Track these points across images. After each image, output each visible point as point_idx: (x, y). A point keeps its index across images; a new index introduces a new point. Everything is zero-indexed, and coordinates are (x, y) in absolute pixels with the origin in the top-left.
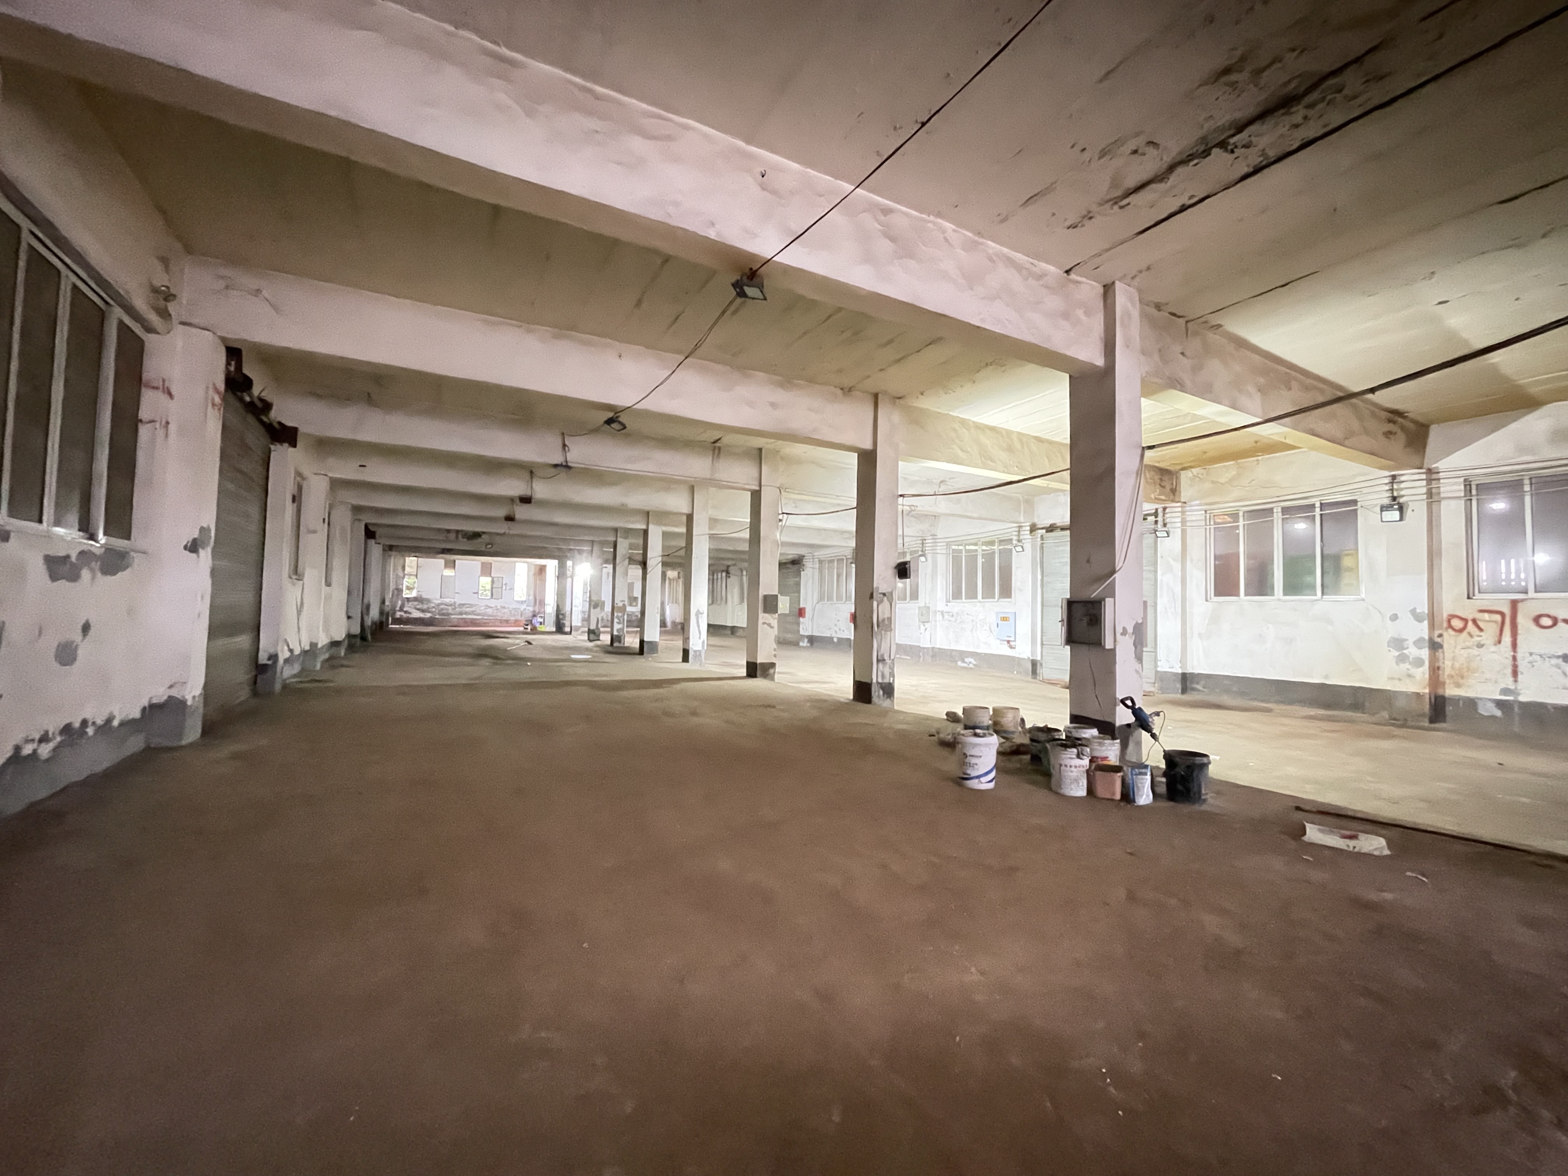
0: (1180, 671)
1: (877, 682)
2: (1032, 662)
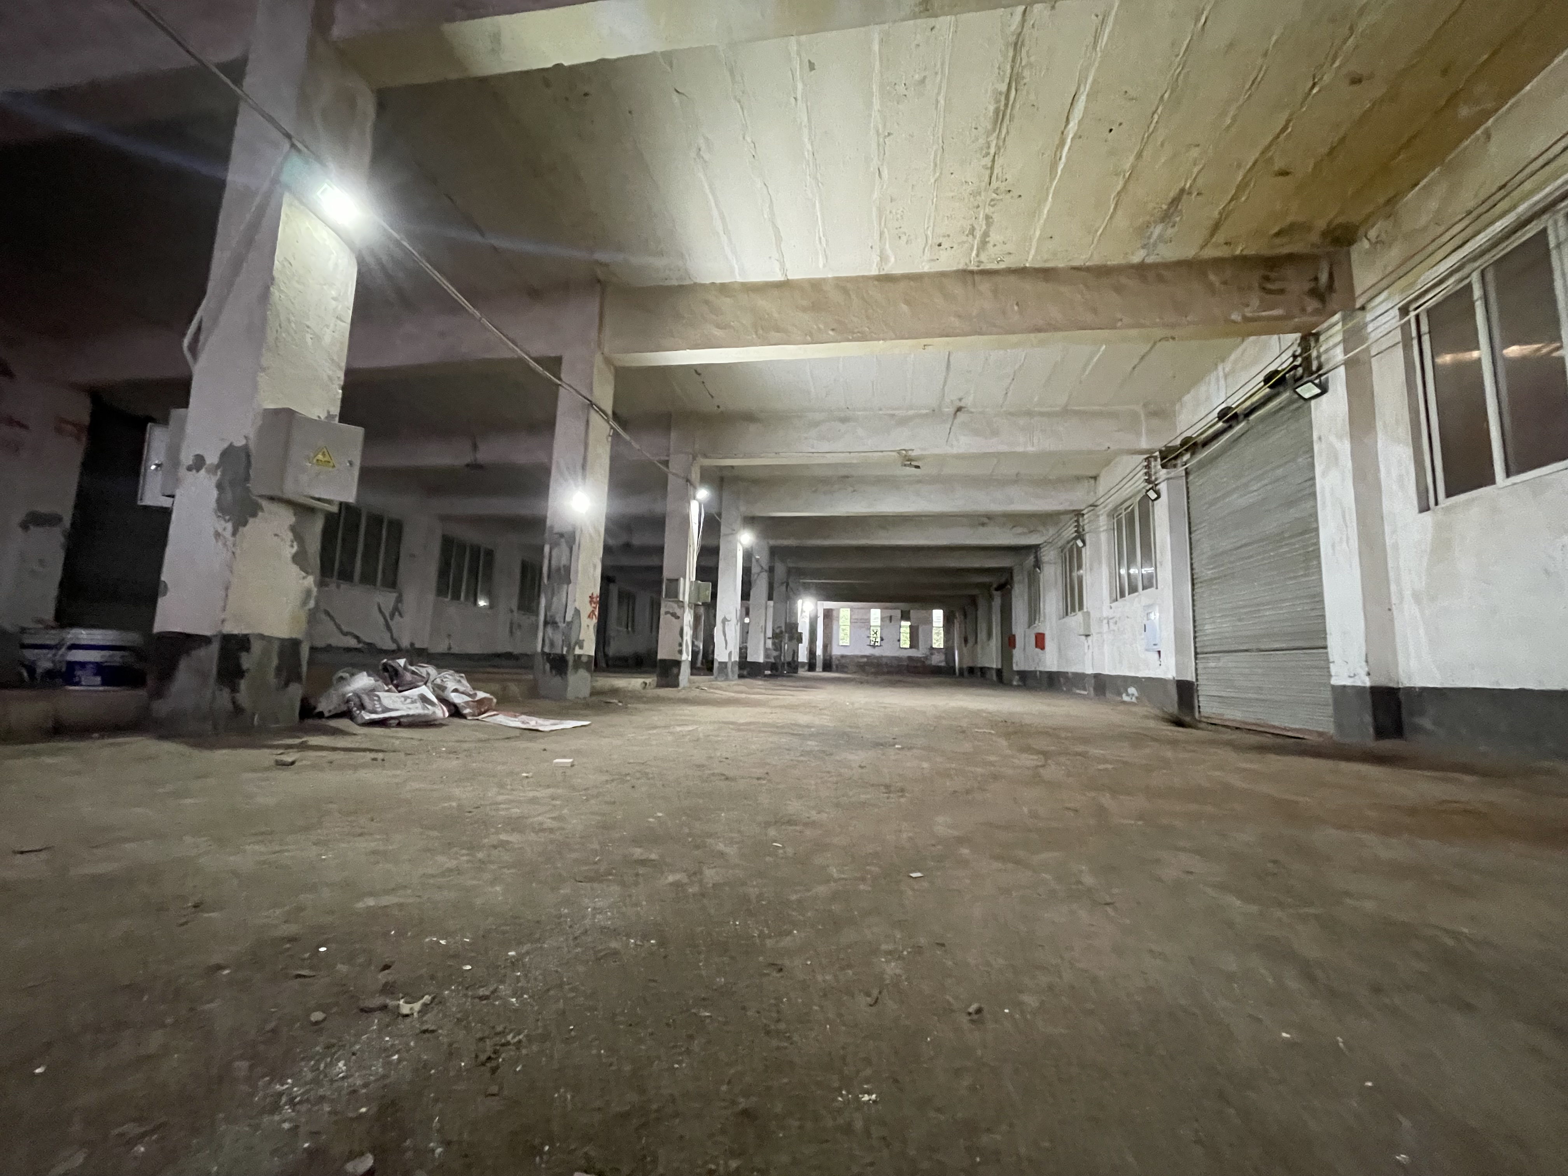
0: (1367, 682)
1: (543, 653)
2: (1177, 686)
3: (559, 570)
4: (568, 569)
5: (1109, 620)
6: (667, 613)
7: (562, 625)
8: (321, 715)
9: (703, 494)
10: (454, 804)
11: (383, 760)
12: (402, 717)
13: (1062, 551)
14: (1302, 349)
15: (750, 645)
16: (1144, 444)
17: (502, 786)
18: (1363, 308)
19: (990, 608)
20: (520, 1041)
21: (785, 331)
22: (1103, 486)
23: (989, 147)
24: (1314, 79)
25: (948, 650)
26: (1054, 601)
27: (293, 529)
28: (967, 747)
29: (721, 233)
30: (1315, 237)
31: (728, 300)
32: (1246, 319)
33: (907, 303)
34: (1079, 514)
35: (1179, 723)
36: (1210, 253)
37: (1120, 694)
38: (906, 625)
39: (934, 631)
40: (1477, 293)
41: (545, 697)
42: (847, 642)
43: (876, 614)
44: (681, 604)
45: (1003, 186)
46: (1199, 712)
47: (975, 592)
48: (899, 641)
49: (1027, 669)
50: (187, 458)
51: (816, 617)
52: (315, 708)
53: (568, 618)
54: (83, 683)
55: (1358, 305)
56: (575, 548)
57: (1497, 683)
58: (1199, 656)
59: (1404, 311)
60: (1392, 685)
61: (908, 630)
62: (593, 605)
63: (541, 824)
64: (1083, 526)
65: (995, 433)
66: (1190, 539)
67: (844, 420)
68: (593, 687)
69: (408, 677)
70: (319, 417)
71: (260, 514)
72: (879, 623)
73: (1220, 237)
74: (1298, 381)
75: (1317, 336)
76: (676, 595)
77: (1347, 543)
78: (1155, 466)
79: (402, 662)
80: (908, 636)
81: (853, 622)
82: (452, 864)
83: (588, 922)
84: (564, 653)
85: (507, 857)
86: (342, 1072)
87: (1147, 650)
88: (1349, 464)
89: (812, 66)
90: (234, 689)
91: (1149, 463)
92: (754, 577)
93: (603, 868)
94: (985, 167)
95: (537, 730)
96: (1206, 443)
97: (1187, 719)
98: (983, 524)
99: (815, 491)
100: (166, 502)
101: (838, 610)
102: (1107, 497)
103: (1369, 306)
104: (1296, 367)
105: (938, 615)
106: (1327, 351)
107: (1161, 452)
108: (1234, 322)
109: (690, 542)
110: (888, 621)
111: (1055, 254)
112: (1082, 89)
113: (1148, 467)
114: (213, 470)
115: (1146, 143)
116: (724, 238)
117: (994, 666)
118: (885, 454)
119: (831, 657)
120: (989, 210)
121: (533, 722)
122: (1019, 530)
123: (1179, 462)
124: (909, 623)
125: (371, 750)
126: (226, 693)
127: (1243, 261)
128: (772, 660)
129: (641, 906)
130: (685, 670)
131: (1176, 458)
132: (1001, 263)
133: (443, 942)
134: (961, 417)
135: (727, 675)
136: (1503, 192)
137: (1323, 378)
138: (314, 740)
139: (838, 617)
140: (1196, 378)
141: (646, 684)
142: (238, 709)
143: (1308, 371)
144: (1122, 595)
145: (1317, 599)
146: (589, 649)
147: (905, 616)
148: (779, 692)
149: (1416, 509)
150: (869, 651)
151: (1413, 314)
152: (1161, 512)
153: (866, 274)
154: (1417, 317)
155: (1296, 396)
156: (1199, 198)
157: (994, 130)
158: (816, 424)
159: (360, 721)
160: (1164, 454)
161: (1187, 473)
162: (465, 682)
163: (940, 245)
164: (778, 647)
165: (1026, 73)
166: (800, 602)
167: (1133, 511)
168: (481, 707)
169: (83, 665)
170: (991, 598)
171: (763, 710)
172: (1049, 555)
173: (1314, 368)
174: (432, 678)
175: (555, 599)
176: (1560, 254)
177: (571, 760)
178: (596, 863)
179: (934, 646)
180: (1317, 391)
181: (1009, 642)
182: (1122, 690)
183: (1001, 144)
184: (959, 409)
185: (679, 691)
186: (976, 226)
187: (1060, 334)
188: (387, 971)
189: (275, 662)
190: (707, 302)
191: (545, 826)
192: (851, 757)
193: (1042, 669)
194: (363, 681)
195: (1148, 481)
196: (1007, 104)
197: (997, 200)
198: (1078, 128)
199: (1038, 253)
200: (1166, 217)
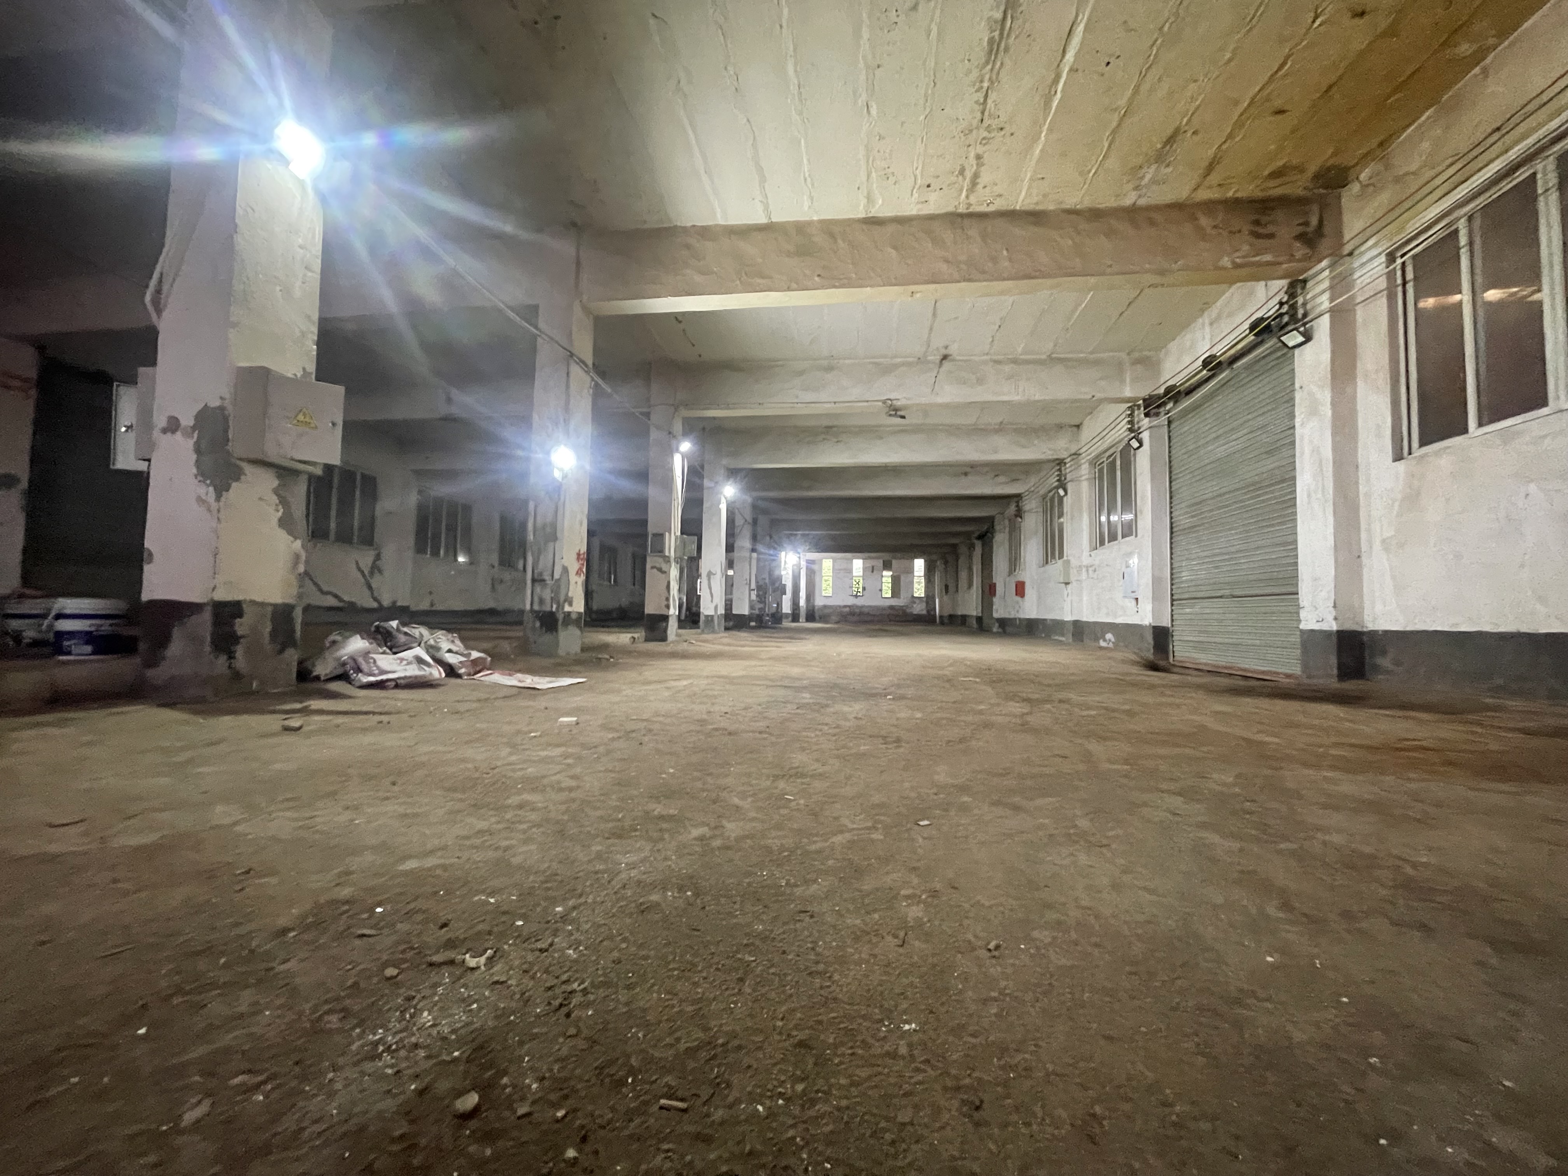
0: (1334, 627)
1: (532, 610)
2: (1154, 633)
3: (544, 527)
4: (554, 526)
5: (1087, 567)
6: (653, 568)
7: (550, 582)
8: (318, 678)
9: (686, 446)
10: (470, 766)
11: (389, 723)
12: (398, 678)
13: (1044, 500)
14: (1289, 296)
15: (735, 596)
16: (1128, 393)
17: (514, 746)
18: (1351, 254)
19: (970, 557)
20: (585, 989)
21: (770, 277)
22: (1086, 434)
23: (982, 81)
24: (1317, 11)
25: (929, 598)
26: (1035, 550)
27: (276, 491)
28: (955, 695)
29: (702, 172)
30: (1306, 178)
31: (710, 245)
32: (1237, 266)
33: (895, 248)
34: (1061, 462)
35: (1153, 667)
36: (1204, 195)
37: (1097, 641)
38: (887, 574)
39: (915, 580)
40: (1463, 240)
41: (538, 654)
42: (829, 592)
43: (858, 565)
44: (667, 560)
45: (995, 123)
46: (1174, 657)
47: (956, 541)
48: (881, 590)
49: (1007, 616)
50: (160, 421)
51: (799, 569)
52: (311, 672)
53: (557, 576)
54: (73, 652)
55: (1346, 252)
56: (561, 505)
57: (1456, 625)
58: (1175, 603)
59: (1391, 258)
60: (1357, 629)
61: (890, 580)
62: (581, 562)
63: (559, 782)
64: (1065, 475)
65: (980, 381)
66: (1171, 487)
67: (830, 369)
68: (583, 643)
69: (402, 639)
70: (295, 375)
71: (242, 477)
72: (861, 574)
73: (1215, 177)
74: (1283, 329)
75: (1305, 281)
76: (662, 551)
77: (1323, 492)
78: (1138, 415)
79: (394, 624)
80: (890, 585)
81: (836, 572)
82: (482, 825)
83: (623, 876)
84: (554, 609)
85: (534, 816)
86: (429, 1021)
87: (1125, 597)
88: (1329, 413)
90: (231, 656)
91: (1133, 411)
92: (737, 531)
93: (627, 823)
94: (977, 102)
95: (534, 689)
96: (1189, 392)
97: (1162, 663)
98: (966, 474)
99: (799, 442)
100: (142, 466)
101: (821, 561)
102: (1091, 444)
103: (1357, 252)
104: (1281, 315)
105: (919, 565)
106: (1314, 297)
107: (1144, 400)
108: (1224, 268)
109: (674, 496)
110: (870, 573)
111: (1045, 196)
112: (1080, 18)
113: (1131, 415)
114: (187, 434)
115: (1144, 76)
116: (705, 178)
117: (974, 614)
118: (869, 403)
119: (814, 606)
120: (979, 149)
121: (529, 680)
122: (1002, 479)
123: (1162, 409)
124: (890, 573)
125: (374, 713)
126: (223, 659)
127: (1234, 205)
128: (757, 612)
129: (671, 860)
130: (673, 624)
131: (1159, 406)
132: (991, 205)
133: (492, 900)
134: (947, 365)
135: (713, 628)
137: (1308, 326)
138: (316, 704)
139: (821, 568)
140: (1184, 325)
141: (634, 638)
142: (237, 676)
143: (1294, 318)
144: (1102, 543)
145: (1291, 545)
146: (578, 606)
147: (887, 566)
148: (764, 644)
149: (1390, 459)
150: (851, 601)
151: (1399, 261)
152: (1143, 461)
153: (852, 216)
154: (1403, 264)
155: (1280, 344)
156: (1194, 137)
157: (987, 62)
158: (801, 373)
159: (358, 684)
160: (1147, 403)
161: (1170, 422)
162: (458, 642)
163: (929, 186)
164: (762, 598)
166: (783, 554)
167: (1114, 460)
168: (477, 666)
169: (71, 634)
170: (972, 547)
171: (753, 663)
172: (1031, 505)
173: (1300, 316)
174: (425, 639)
175: (542, 557)
176: (1546, 198)
177: (575, 719)
178: (619, 820)
179: (916, 595)
180: (1301, 339)
181: (989, 590)
182: (1100, 636)
183: (995, 78)
184: (945, 357)
185: (668, 645)
186: (967, 167)
187: (1049, 282)
188: (445, 929)
189: (269, 628)
190: (688, 247)
191: (563, 785)
192: (846, 709)
193: (1022, 616)
194: (357, 644)
195: (1131, 429)
196: (1001, 34)
197: (989, 139)
198: (1074, 62)
199: (1029, 194)
200: (1160, 158)
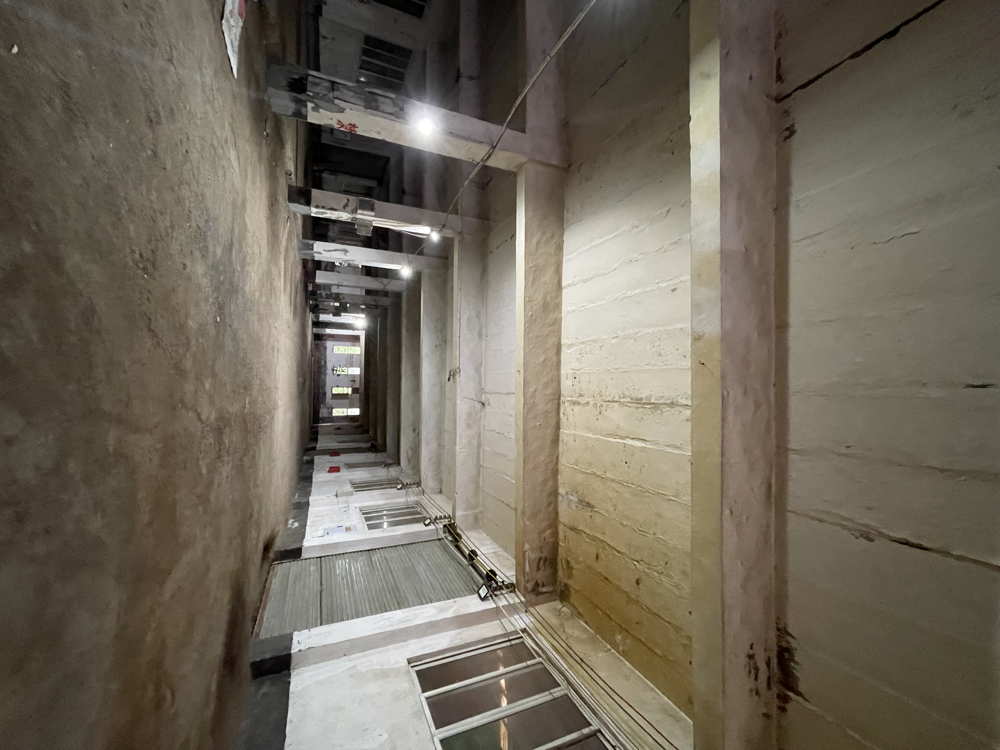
1: (308, 76)
2: (298, 548)
3: (376, 101)
4: (377, 109)
5: (348, 506)
6: (348, 200)
7: (331, 95)
9: (435, 237)
13: (396, 479)
14: (506, 585)
15: (330, 272)
16: (459, 513)
18: (527, 611)
19: (360, 441)
21: (533, 284)
22: (436, 496)
23: (624, 398)
24: (641, 561)
25: (331, 419)
26: (363, 476)
29: (591, 245)
30: (566, 580)
31: (553, 252)
32: (524, 553)
33: (545, 361)
34: (419, 484)
35: (267, 548)
36: (561, 528)
37: (294, 518)
38: (349, 391)
39: (344, 409)
40: (529, 663)
42: (336, 352)
43: (356, 371)
44: (354, 211)
45: (603, 409)
46: (278, 564)
47: (371, 433)
48: (338, 386)
49: (315, 464)
51: (354, 329)
53: (337, 102)
55: (529, 608)
56: (392, 117)
57: (292, 722)
58: (319, 559)
59: (524, 631)
60: (292, 665)
61: (345, 392)
62: (348, 126)
64: (411, 488)
65: (469, 426)
67: (480, 335)
72: (350, 373)
73: (569, 533)
74: (489, 587)
75: (513, 591)
76: (362, 208)
77: (390, 626)
78: (445, 521)
80: (341, 393)
81: (351, 356)
84: (309, 93)
87: (325, 530)
88: (439, 618)
89: (674, 290)
91: (448, 518)
92: (379, 278)
94: (614, 397)
96: (457, 547)
97: (270, 557)
98: (414, 430)
99: (437, 321)
101: (360, 346)
102: (429, 499)
103: (528, 614)
104: (497, 584)
105: (356, 412)
106: (505, 597)
107: (454, 524)
108: (523, 547)
110: (350, 379)
111: (566, 444)
112: (648, 443)
113: (445, 517)
115: (619, 483)
116: (588, 247)
117: (318, 445)
118: (458, 359)
119: (325, 340)
120: (592, 403)
122: (410, 453)
123: (448, 534)
124: (350, 393)
127: (555, 547)
128: (319, 291)
130: (304, 210)
131: (450, 532)
132: (563, 415)
134: (479, 406)
135: (303, 249)
136: (579, 661)
137: (490, 598)
139: (354, 346)
140: (496, 539)
141: (291, 175)
143: (494, 590)
144: (365, 513)
146: (313, 117)
147: (355, 391)
149: (409, 657)
150: (329, 366)
152: (416, 528)
153: (563, 336)
154: (521, 637)
155: (481, 587)
156: (589, 517)
157: (632, 399)
158: (478, 316)
160: (452, 525)
161: (440, 540)
163: (575, 378)
164: (329, 296)
165: (659, 411)
166: (363, 316)
167: (419, 513)
170: (367, 441)
172: (393, 472)
173: (495, 593)
175: (352, 94)
176: (548, 695)
179: (334, 409)
180: (483, 596)
181: (335, 453)
182: (297, 519)
183: (625, 404)
184: (483, 404)
185: (284, 202)
186: (583, 398)
187: (521, 451)
190: (553, 236)
193: (314, 473)
195: (436, 518)
196: (644, 404)
197: (596, 407)
198: (629, 445)
199: (567, 435)
200: (581, 501)
